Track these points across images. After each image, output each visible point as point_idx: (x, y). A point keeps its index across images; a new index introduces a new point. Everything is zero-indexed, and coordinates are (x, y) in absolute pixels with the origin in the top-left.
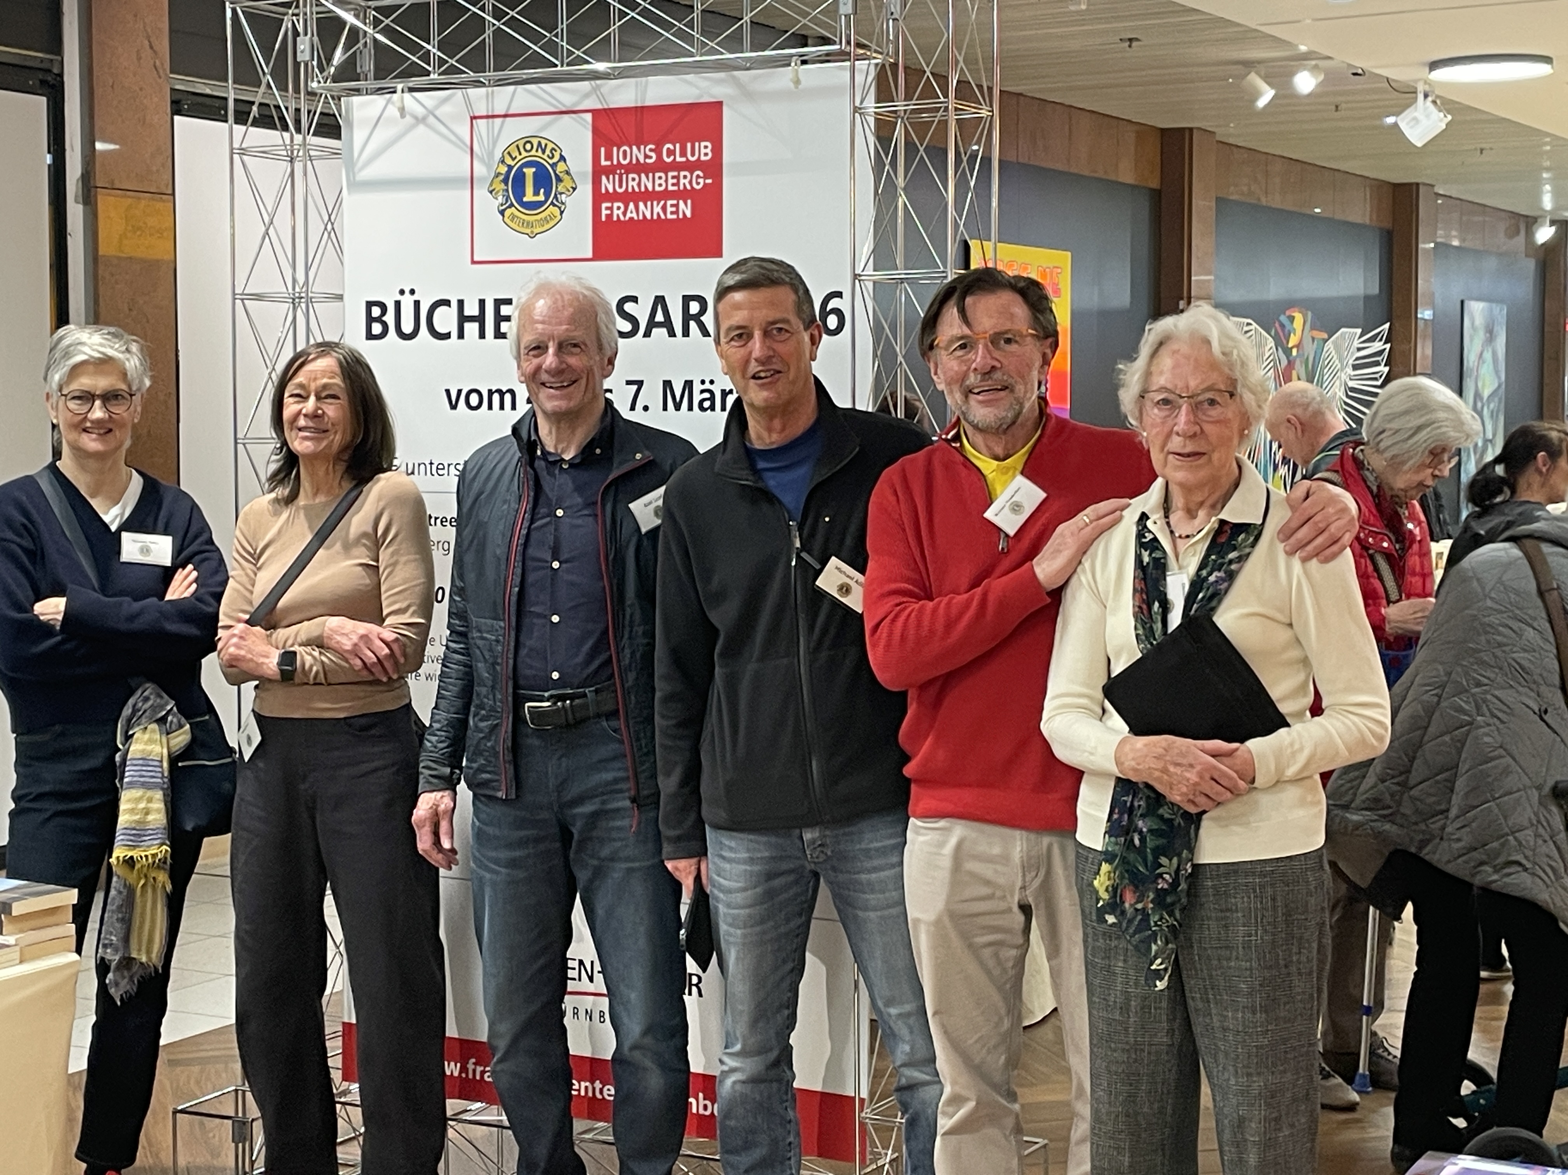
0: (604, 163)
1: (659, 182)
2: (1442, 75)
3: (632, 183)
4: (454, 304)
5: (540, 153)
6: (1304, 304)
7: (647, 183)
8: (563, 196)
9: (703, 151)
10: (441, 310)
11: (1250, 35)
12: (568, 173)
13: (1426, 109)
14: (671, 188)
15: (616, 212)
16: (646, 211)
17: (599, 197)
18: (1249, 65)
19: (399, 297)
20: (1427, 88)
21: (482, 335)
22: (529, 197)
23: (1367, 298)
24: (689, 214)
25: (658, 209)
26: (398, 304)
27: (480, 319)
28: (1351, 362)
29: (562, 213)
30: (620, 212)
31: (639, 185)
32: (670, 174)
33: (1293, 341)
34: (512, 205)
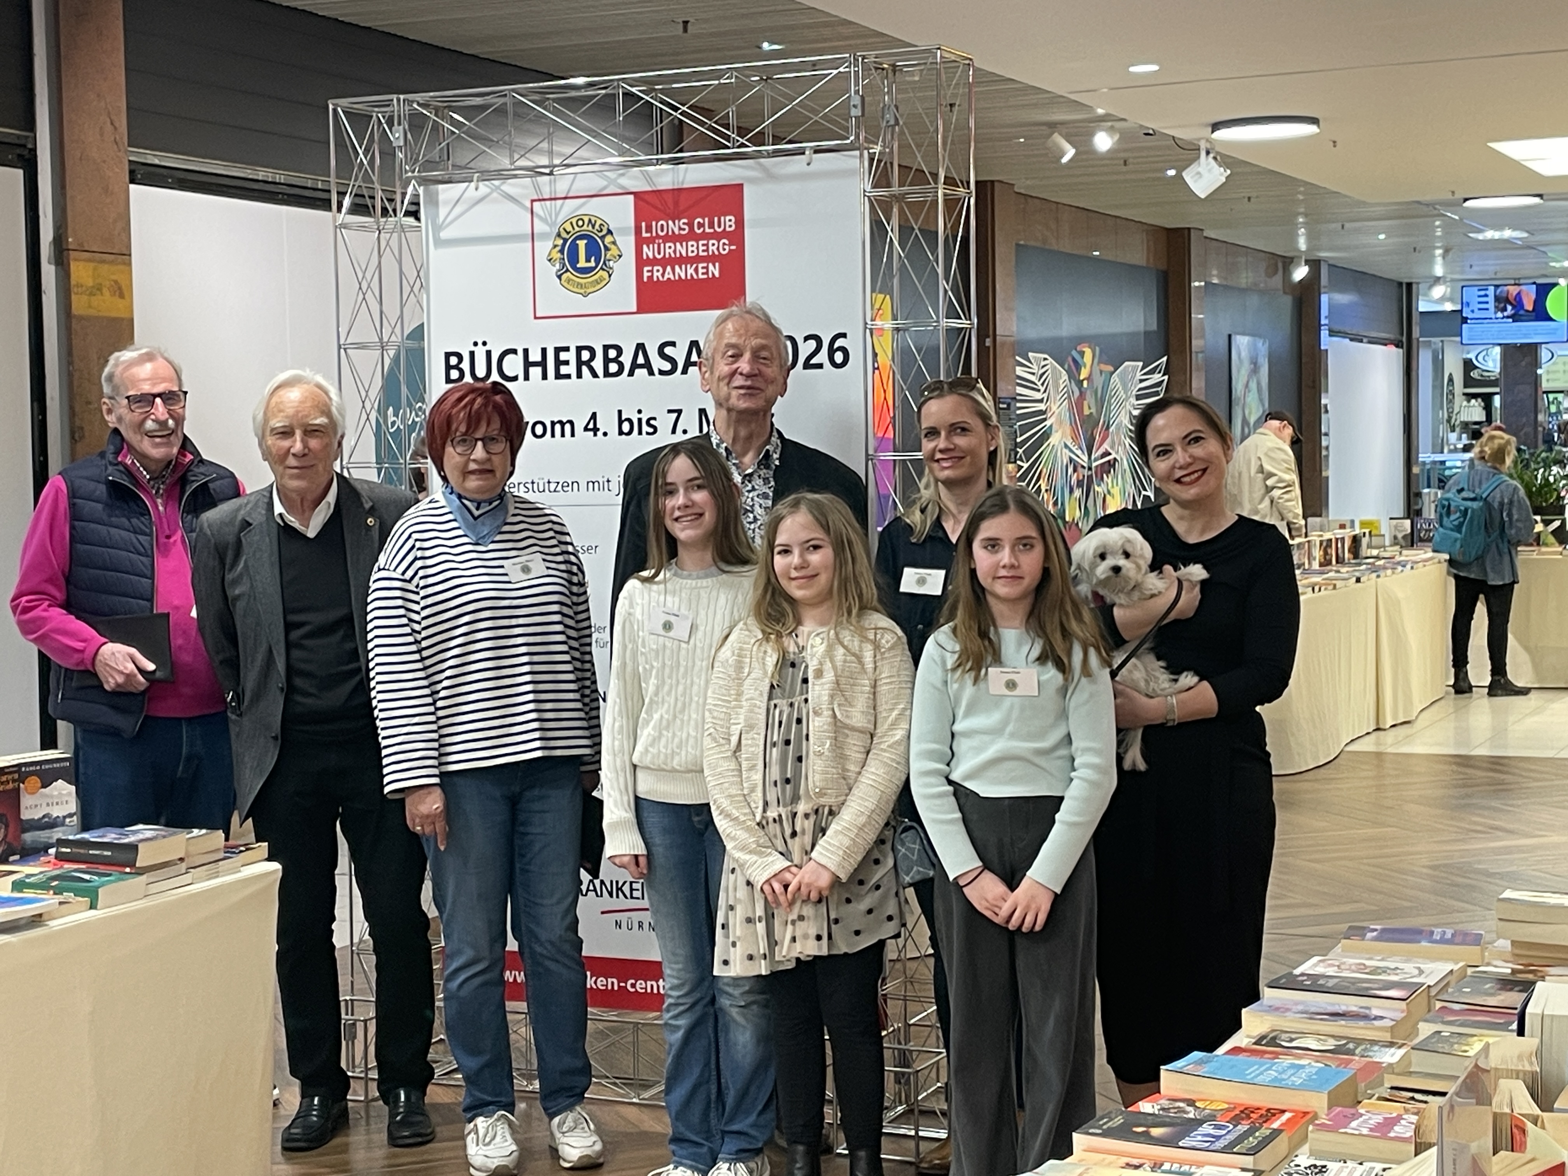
0: (645, 235)
1: (691, 248)
2: (1223, 134)
3: (669, 249)
4: (520, 353)
5: (590, 228)
6: (1091, 340)
7: (681, 249)
8: (611, 263)
9: (728, 223)
10: (509, 358)
11: (1057, 101)
12: (614, 243)
13: (1208, 164)
14: (701, 254)
15: (656, 274)
16: (680, 272)
17: (641, 262)
18: (1053, 126)
19: (473, 348)
20: (1209, 146)
21: (545, 377)
22: (582, 264)
23: (1147, 333)
24: (717, 274)
25: (691, 271)
26: (472, 354)
27: (543, 364)
28: (1134, 393)
29: (610, 276)
30: (659, 274)
31: (675, 252)
32: (701, 242)
33: (1084, 374)
34: (567, 270)
